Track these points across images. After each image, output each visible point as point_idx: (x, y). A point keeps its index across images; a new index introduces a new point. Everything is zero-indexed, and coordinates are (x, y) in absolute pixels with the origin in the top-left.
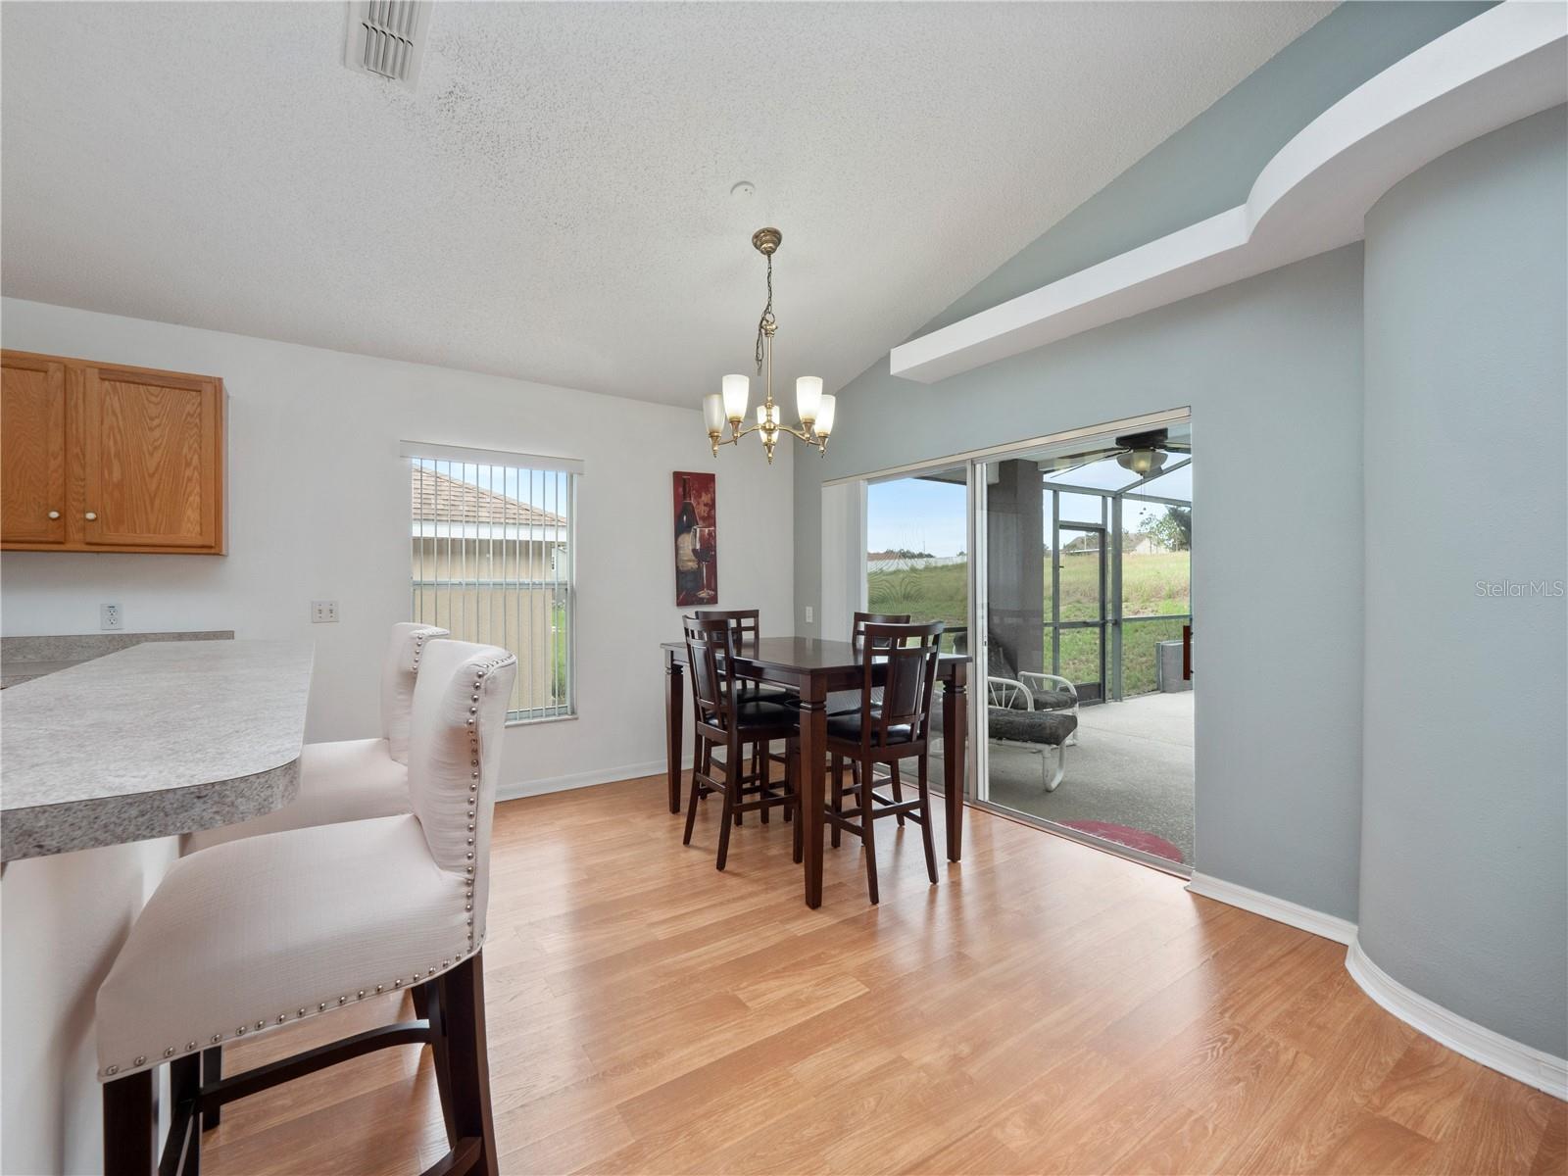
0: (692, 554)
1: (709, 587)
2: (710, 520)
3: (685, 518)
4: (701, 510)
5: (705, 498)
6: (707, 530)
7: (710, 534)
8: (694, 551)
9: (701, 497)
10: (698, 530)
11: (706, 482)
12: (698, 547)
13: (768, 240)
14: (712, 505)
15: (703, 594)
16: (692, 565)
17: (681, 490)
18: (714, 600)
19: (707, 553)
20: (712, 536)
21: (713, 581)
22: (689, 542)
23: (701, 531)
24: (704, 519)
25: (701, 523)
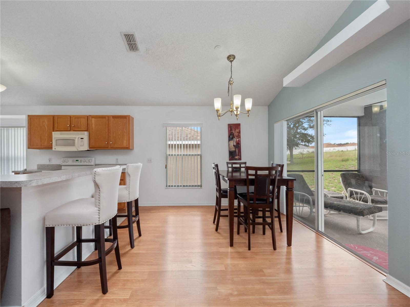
0: (233, 146)
1: (238, 155)
2: (239, 136)
3: (231, 136)
4: (236, 134)
5: (237, 130)
6: (238, 139)
7: (239, 140)
8: (234, 145)
9: (236, 130)
10: (235, 139)
11: (238, 126)
12: (235, 144)
13: (231, 58)
14: (239, 132)
15: (237, 157)
16: (233, 149)
17: (230, 129)
18: (240, 159)
19: (238, 145)
20: (240, 141)
21: (240, 153)
22: (233, 143)
23: (236, 140)
24: (237, 136)
25: (236, 138)
